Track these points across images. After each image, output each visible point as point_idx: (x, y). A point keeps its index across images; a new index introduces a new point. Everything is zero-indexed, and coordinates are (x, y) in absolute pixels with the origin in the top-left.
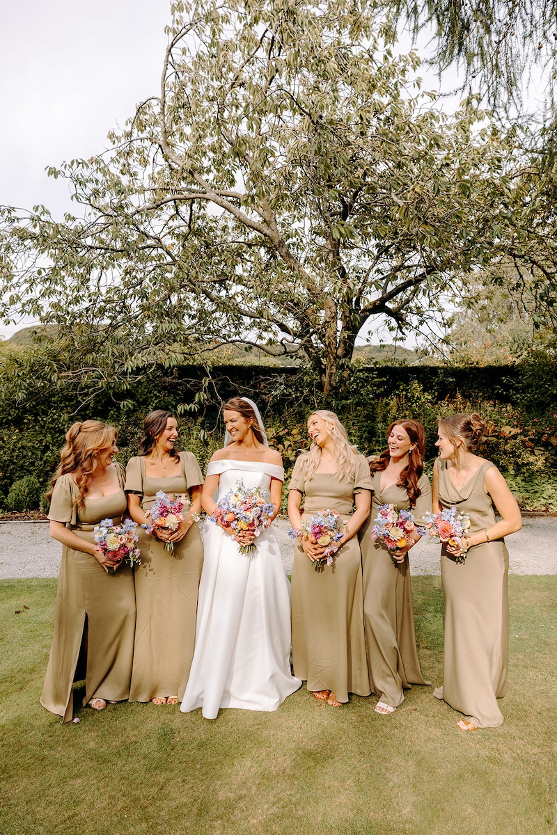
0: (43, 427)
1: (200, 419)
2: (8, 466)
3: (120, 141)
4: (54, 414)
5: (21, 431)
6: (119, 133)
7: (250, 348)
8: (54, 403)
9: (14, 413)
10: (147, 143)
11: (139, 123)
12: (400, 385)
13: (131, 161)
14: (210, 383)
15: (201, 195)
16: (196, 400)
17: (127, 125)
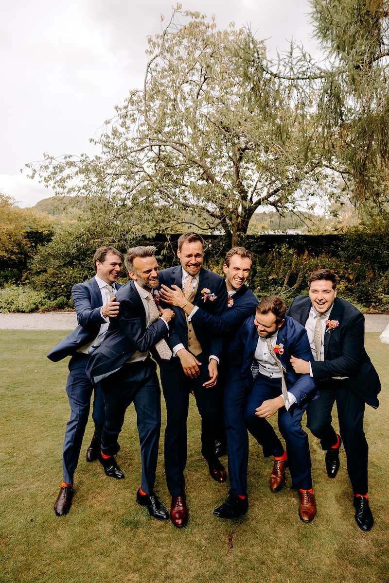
0: (82, 267)
1: (164, 264)
2: (69, 286)
3: (121, 110)
4: (89, 260)
5: (73, 268)
6: (121, 106)
7: (191, 226)
8: (89, 254)
9: (68, 259)
10: (136, 112)
11: (132, 102)
12: (275, 245)
13: (126, 120)
14: (169, 244)
15: (164, 144)
16: (162, 254)
17: (125, 101)
